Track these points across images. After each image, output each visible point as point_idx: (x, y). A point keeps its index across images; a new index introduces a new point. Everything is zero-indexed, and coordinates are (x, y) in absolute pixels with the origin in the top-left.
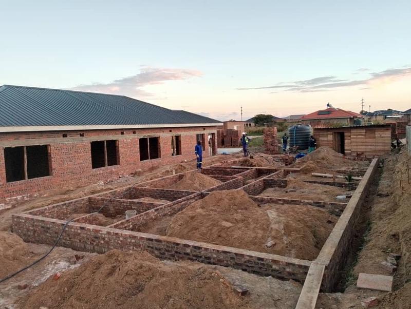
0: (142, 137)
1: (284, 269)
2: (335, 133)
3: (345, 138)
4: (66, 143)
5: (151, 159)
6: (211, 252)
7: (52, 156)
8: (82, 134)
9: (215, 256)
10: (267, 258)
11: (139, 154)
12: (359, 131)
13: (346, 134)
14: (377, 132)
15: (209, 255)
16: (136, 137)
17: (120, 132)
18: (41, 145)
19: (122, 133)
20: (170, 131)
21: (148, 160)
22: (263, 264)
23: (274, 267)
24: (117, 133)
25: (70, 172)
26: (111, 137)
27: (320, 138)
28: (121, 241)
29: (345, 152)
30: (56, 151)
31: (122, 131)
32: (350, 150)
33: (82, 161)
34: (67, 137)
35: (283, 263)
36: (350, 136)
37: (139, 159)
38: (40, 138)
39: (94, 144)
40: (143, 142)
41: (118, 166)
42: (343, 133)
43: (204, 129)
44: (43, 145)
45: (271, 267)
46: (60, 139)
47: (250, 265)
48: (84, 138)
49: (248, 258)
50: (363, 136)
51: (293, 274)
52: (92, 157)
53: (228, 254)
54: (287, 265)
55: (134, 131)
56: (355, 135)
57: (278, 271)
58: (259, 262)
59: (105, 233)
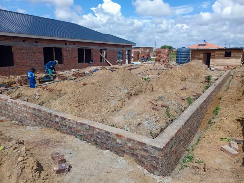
0: (80, 48)
1: (126, 143)
2: (204, 53)
3: (211, 56)
4: (25, 46)
5: (86, 62)
6: (72, 123)
7: (15, 53)
8: (37, 41)
9: (75, 126)
10: (112, 132)
11: (77, 58)
12: (220, 52)
13: (212, 54)
14: (233, 53)
15: (71, 125)
16: (76, 47)
17: (64, 43)
18: (6, 45)
19: (66, 44)
20: (100, 46)
21: (84, 63)
22: (109, 137)
23: (118, 141)
24: (62, 43)
25: (29, 65)
26: (57, 46)
27: (195, 56)
28: (19, 109)
29: (210, 65)
30: (18, 51)
31: (66, 42)
32: (213, 64)
33: (37, 59)
34: (25, 42)
35: (125, 138)
36: (214, 55)
37: (78, 61)
38: (5, 41)
39: (45, 49)
40: (80, 51)
41: (63, 65)
42: (210, 53)
43: (123, 47)
44: (8, 46)
45: (116, 140)
46: (21, 43)
47: (99, 137)
48: (38, 44)
49: (98, 130)
50: (223, 56)
51: (133, 149)
52: (44, 57)
53: (84, 126)
54: (128, 141)
55: (74, 43)
56: (218, 55)
57: (121, 145)
58: (106, 135)
59: (10, 102)
